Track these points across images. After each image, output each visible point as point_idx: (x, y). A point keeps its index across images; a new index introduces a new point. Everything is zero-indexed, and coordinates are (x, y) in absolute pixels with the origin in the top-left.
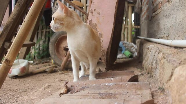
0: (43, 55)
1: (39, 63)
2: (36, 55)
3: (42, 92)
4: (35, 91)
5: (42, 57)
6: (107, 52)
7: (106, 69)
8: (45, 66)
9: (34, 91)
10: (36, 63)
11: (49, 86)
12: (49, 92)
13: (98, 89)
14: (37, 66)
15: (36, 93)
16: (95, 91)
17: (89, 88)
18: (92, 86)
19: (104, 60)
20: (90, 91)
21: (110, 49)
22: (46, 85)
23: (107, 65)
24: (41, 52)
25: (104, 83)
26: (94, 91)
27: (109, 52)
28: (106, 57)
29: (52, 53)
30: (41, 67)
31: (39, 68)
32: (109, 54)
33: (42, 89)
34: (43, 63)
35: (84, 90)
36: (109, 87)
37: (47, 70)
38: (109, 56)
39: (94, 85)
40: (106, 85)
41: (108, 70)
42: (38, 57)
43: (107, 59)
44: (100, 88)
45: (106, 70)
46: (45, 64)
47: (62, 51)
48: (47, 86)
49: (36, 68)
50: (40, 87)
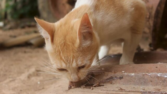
0: (22, 11)
1: (16, 27)
2: (9, 11)
3: (23, 82)
4: (11, 79)
5: (22, 17)
6: (157, 12)
7: (150, 45)
8: (28, 33)
9: (8, 80)
10: (8, 26)
11: (38, 71)
12: (37, 83)
13: (141, 83)
14: (11, 33)
15: (13, 84)
16: (136, 87)
17: (122, 80)
18: (128, 76)
19: (149, 28)
20: (124, 86)
21: (163, 6)
22: (33, 70)
23: (154, 38)
24: (19, 6)
25: (152, 72)
26: (133, 86)
27: (162, 11)
28: (154, 22)
29: (44, 8)
30: (20, 35)
31: (15, 37)
32: (161, 15)
33: (24, 77)
34: (23, 27)
35: (111, 84)
36: (165, 80)
37: (33, 42)
38: (159, 21)
39: (133, 74)
40: (158, 77)
41: (155, 49)
42: (12, 16)
43: (155, 25)
44: (145, 82)
45: (152, 48)
46: (27, 29)
47: (63, 5)
48: (34, 73)
49: (11, 36)
50: (20, 73)
